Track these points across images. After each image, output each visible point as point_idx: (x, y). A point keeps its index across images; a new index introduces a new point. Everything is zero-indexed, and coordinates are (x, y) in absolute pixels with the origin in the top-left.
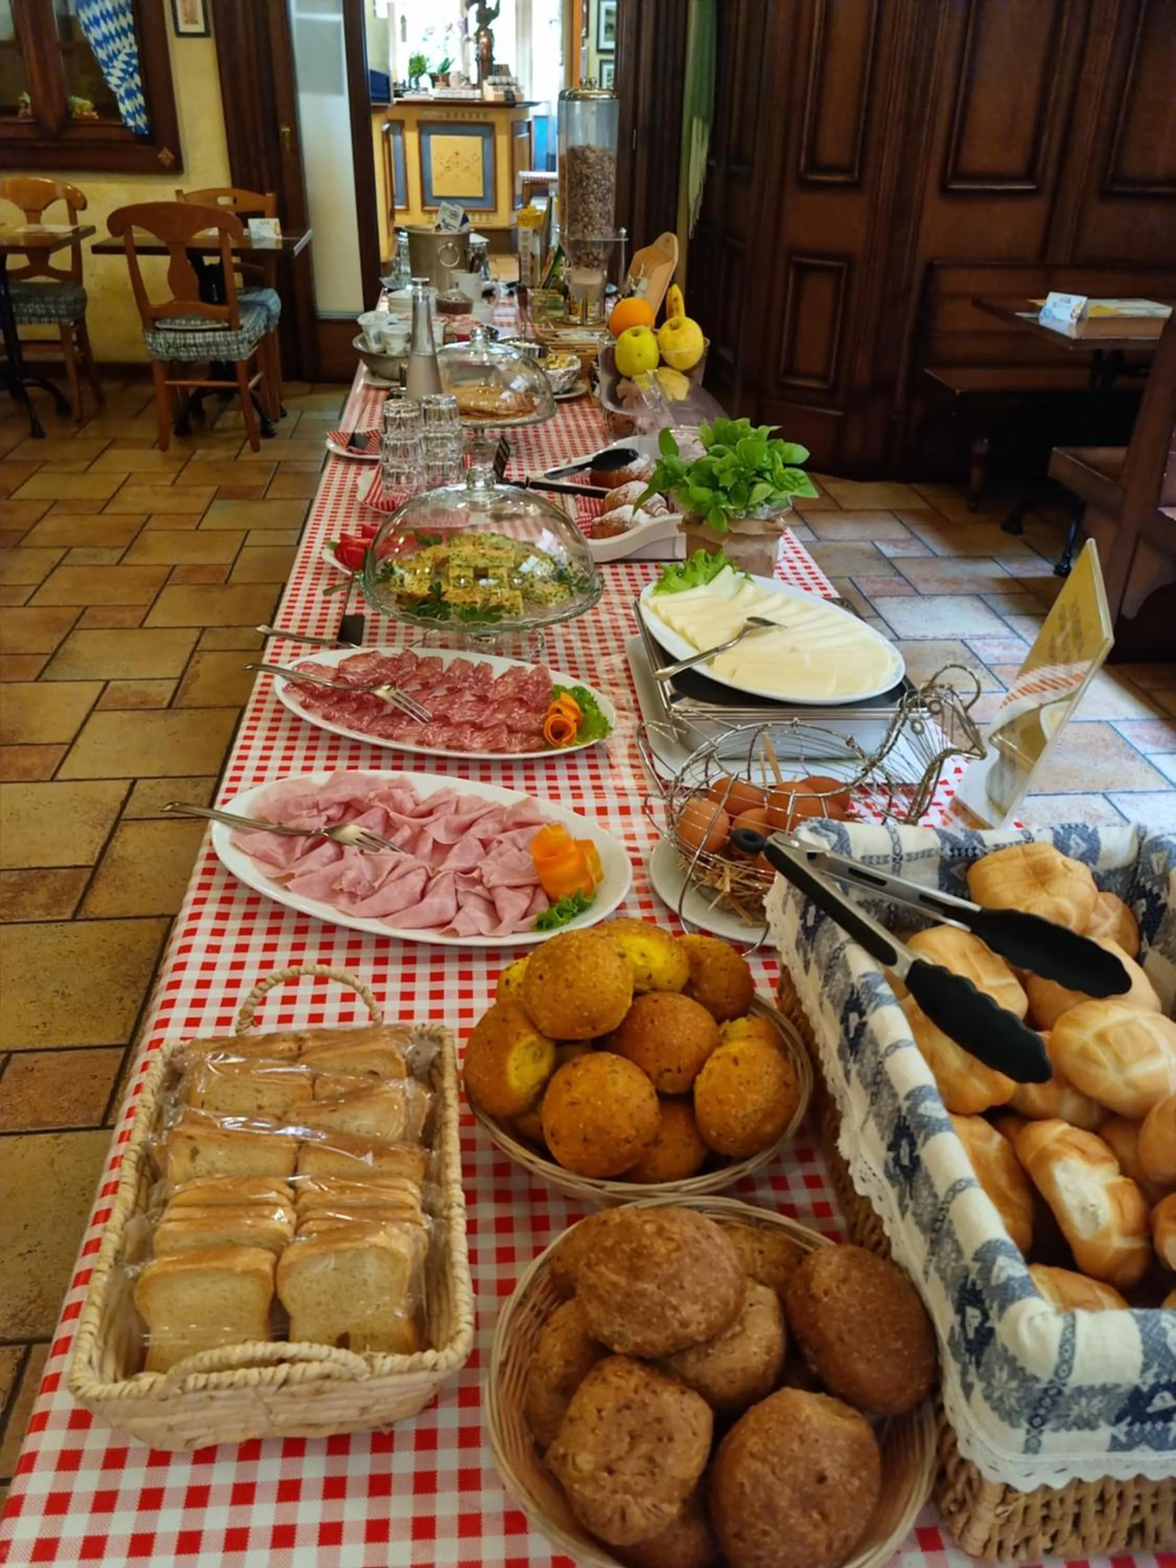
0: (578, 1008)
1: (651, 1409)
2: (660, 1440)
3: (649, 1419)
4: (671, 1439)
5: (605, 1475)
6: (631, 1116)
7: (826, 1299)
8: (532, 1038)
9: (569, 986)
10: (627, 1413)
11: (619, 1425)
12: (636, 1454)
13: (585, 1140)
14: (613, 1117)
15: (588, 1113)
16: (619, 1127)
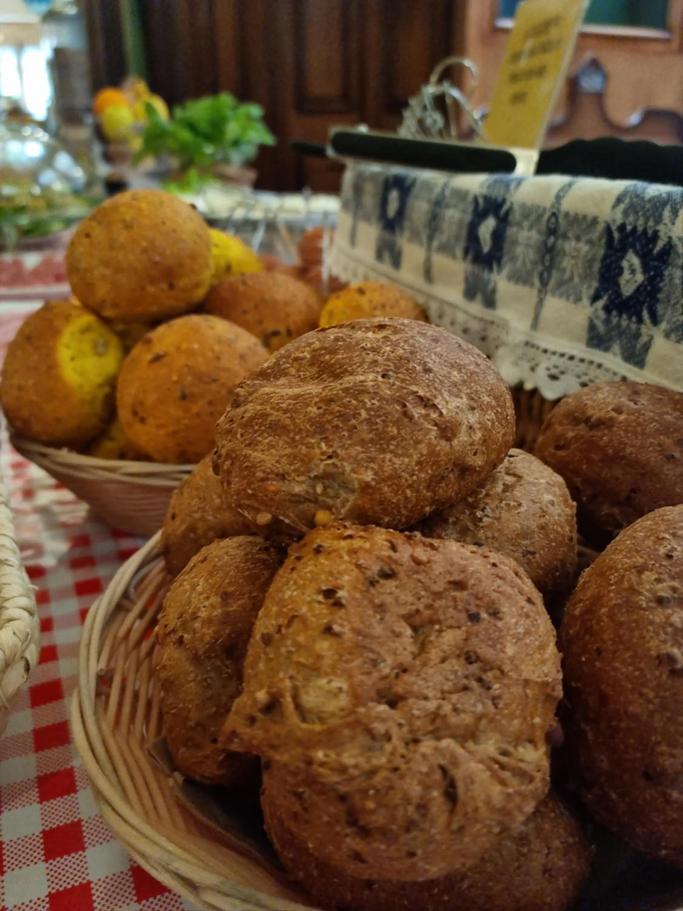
0: (145, 251)
1: (438, 568)
2: (474, 618)
3: (440, 586)
4: (495, 614)
5: (383, 708)
6: (242, 357)
7: (622, 417)
8: (88, 319)
9: (128, 226)
10: (390, 585)
11: (381, 608)
12: (434, 654)
13: (184, 397)
14: (218, 358)
15: (182, 360)
16: (228, 370)
